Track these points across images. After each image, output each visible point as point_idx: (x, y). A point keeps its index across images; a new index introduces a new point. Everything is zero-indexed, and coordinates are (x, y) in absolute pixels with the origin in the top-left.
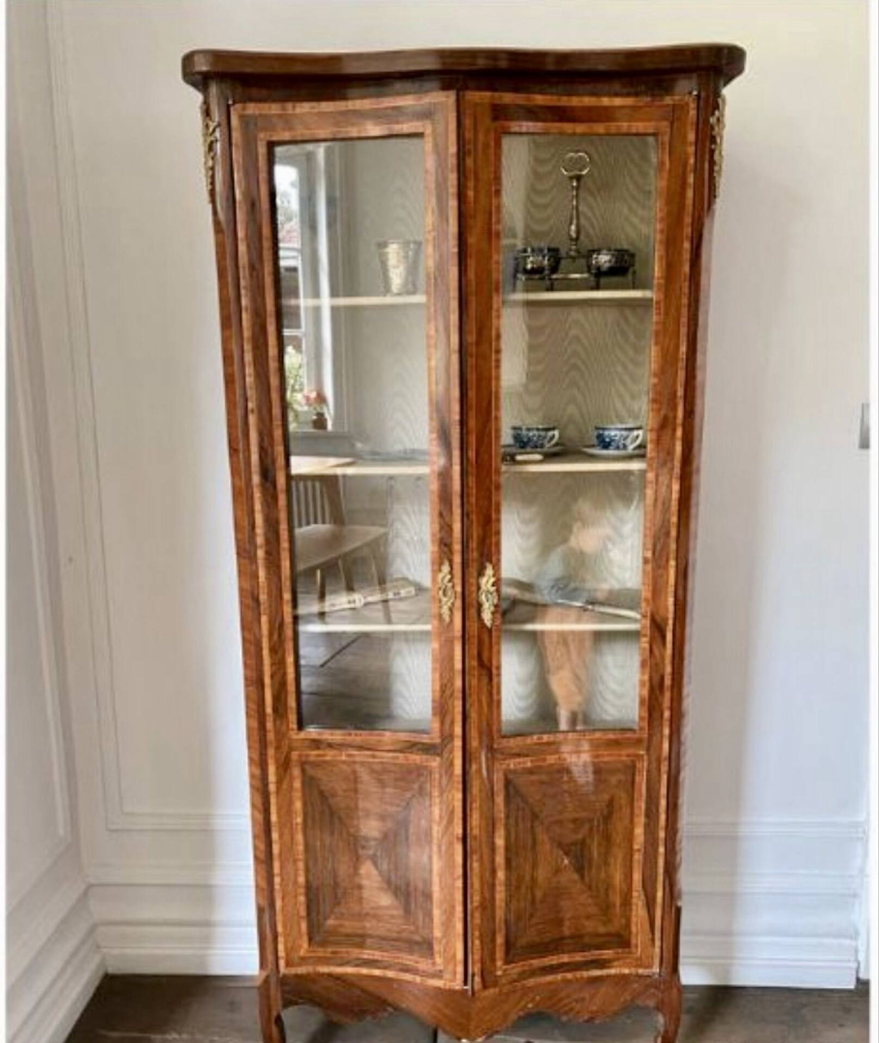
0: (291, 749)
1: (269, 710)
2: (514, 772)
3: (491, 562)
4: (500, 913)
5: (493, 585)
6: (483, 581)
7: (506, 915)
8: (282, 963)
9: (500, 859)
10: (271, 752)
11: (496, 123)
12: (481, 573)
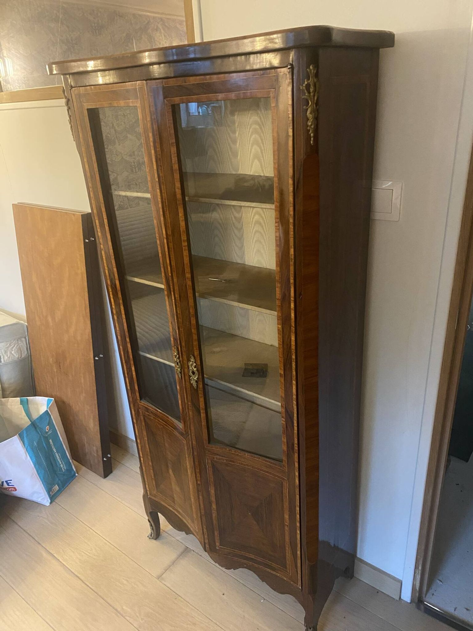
2: (217, 462)
3: (193, 355)
4: (215, 522)
5: (195, 367)
6: (190, 364)
7: (218, 525)
9: (213, 499)
11: (167, 99)
12: (189, 360)
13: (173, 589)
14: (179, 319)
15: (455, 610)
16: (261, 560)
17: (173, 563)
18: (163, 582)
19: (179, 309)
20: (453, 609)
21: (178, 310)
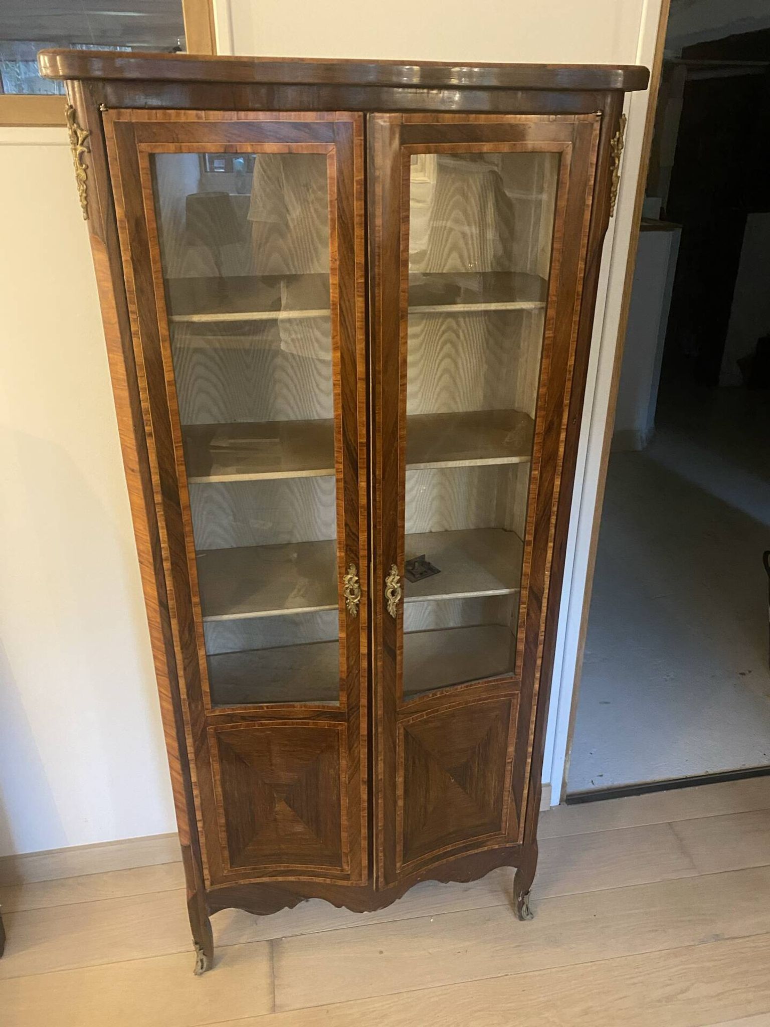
0: (206, 724)
1: (184, 696)
2: (413, 725)
3: (396, 563)
4: (399, 829)
5: (397, 583)
6: (389, 580)
7: (404, 830)
8: (207, 883)
9: (400, 791)
10: (188, 729)
11: (405, 145)
12: (387, 574)
13: (312, 1005)
14: (378, 511)
15: (593, 784)
16: (463, 843)
17: (273, 975)
18: (287, 1009)
19: (380, 495)
20: (591, 783)
21: (377, 496)
